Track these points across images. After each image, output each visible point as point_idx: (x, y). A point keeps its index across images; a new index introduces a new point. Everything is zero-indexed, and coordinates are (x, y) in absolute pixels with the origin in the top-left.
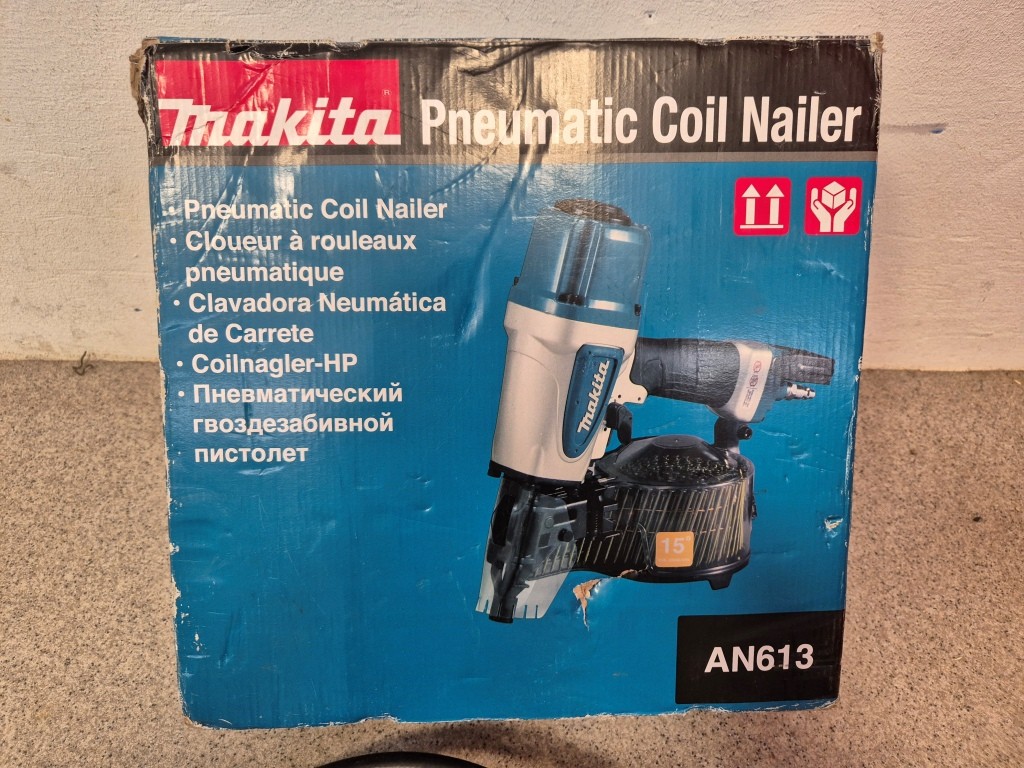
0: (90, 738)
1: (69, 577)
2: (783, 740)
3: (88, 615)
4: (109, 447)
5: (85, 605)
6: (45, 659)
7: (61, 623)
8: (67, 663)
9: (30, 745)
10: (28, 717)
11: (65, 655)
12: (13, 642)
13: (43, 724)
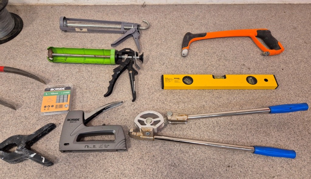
0: (182, 62)
1: (163, 40)
2: (305, 60)
3: (171, 46)
4: (157, 20)
5: (169, 44)
6: (166, 52)
7: (166, 47)
8: (171, 53)
9: (172, 64)
10: (169, 60)
11: (170, 52)
12: (159, 50)
13: (172, 61)
